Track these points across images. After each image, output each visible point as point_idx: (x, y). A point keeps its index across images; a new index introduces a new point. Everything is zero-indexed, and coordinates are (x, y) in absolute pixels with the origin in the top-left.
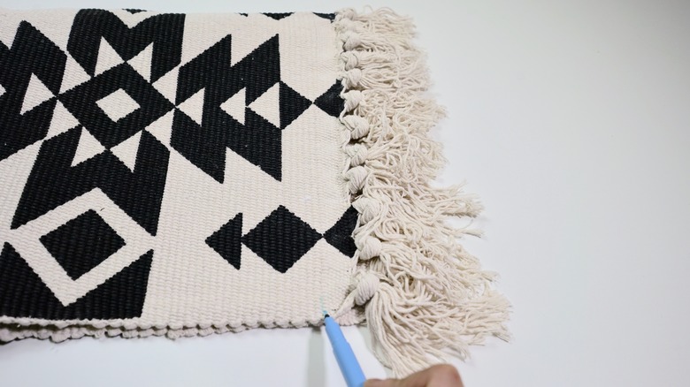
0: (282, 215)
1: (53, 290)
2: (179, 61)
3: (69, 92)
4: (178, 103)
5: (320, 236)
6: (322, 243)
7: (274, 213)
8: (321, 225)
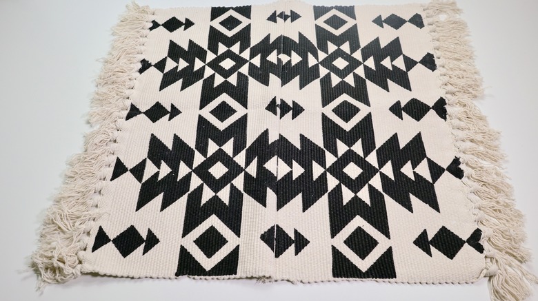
0: (444, 231)
1: (357, 265)
2: (375, 147)
3: (330, 167)
4: (380, 169)
5: (464, 242)
6: (466, 245)
7: (441, 230)
8: (465, 236)
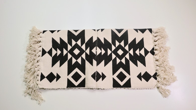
0: (146, 73)
1: (120, 84)
2: (128, 43)
3: (113, 51)
4: (129, 51)
6: (152, 77)
8: (152, 74)
